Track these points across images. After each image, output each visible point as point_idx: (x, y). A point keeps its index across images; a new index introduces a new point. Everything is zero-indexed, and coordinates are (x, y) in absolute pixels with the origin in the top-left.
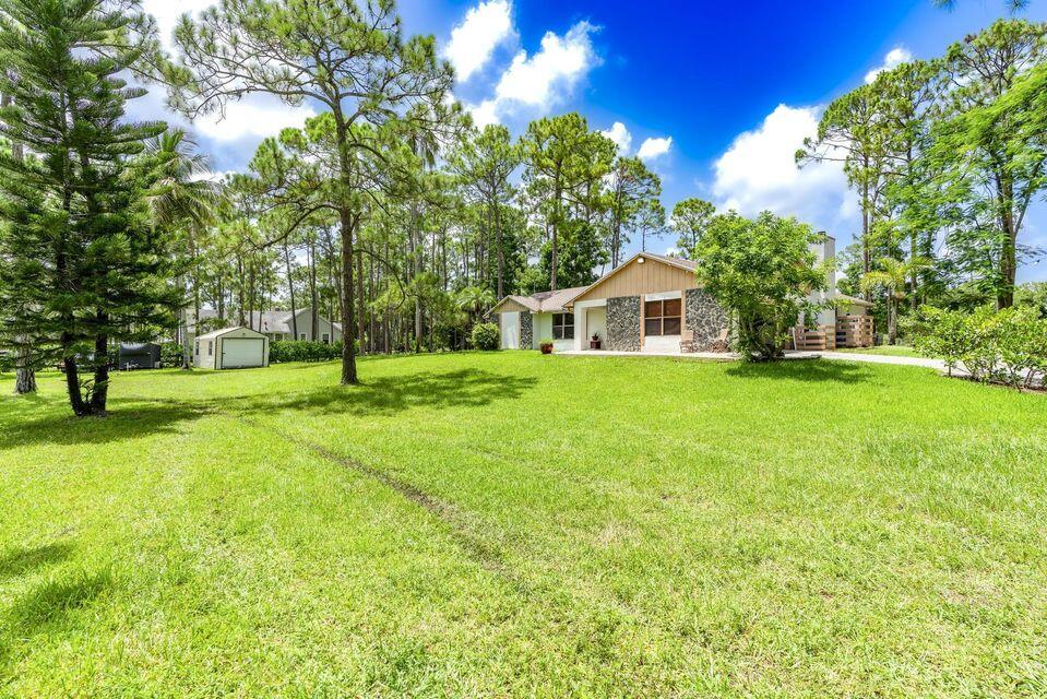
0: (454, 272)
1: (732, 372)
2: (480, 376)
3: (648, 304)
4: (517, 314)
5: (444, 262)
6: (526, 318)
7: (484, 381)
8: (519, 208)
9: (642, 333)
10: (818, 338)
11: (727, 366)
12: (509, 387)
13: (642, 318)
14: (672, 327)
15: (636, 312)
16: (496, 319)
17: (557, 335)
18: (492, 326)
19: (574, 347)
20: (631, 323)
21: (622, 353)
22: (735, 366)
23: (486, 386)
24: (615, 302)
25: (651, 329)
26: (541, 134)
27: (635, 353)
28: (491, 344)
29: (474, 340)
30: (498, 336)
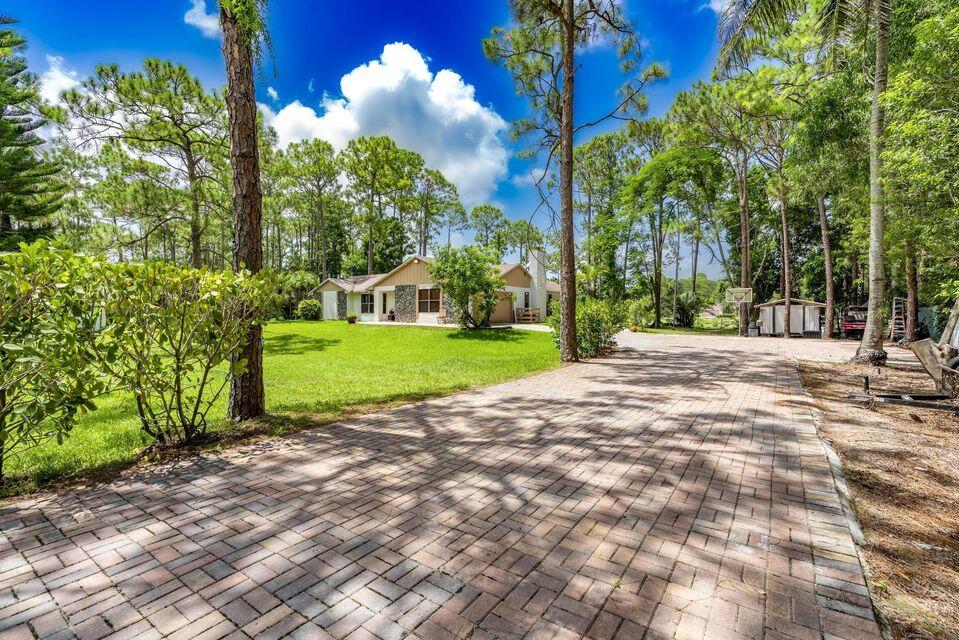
0: (289, 249)
1: (452, 336)
2: (302, 340)
3: (420, 291)
4: (334, 294)
5: (279, 241)
6: (342, 297)
7: (304, 342)
8: (346, 200)
9: (417, 310)
10: (529, 316)
11: (450, 332)
12: (319, 345)
13: (417, 300)
14: (435, 308)
15: (413, 296)
16: (319, 296)
17: (364, 310)
18: (315, 301)
19: (374, 319)
20: (410, 303)
21: (405, 324)
22: (454, 332)
23: (304, 345)
24: (401, 289)
25: (423, 309)
26: (359, 150)
27: (413, 324)
28: (315, 316)
29: (299, 312)
30: (319, 309)
